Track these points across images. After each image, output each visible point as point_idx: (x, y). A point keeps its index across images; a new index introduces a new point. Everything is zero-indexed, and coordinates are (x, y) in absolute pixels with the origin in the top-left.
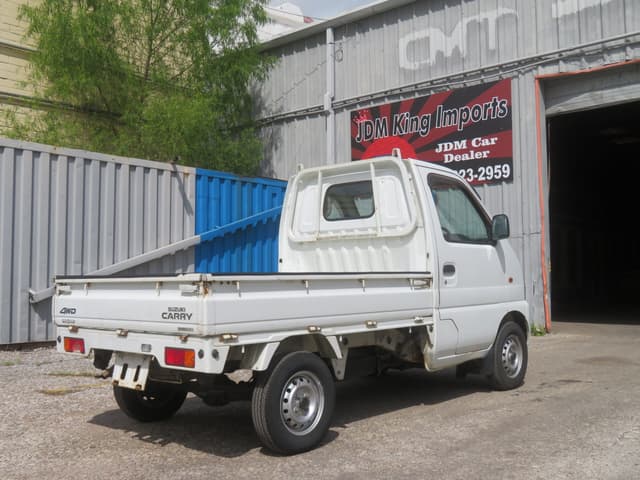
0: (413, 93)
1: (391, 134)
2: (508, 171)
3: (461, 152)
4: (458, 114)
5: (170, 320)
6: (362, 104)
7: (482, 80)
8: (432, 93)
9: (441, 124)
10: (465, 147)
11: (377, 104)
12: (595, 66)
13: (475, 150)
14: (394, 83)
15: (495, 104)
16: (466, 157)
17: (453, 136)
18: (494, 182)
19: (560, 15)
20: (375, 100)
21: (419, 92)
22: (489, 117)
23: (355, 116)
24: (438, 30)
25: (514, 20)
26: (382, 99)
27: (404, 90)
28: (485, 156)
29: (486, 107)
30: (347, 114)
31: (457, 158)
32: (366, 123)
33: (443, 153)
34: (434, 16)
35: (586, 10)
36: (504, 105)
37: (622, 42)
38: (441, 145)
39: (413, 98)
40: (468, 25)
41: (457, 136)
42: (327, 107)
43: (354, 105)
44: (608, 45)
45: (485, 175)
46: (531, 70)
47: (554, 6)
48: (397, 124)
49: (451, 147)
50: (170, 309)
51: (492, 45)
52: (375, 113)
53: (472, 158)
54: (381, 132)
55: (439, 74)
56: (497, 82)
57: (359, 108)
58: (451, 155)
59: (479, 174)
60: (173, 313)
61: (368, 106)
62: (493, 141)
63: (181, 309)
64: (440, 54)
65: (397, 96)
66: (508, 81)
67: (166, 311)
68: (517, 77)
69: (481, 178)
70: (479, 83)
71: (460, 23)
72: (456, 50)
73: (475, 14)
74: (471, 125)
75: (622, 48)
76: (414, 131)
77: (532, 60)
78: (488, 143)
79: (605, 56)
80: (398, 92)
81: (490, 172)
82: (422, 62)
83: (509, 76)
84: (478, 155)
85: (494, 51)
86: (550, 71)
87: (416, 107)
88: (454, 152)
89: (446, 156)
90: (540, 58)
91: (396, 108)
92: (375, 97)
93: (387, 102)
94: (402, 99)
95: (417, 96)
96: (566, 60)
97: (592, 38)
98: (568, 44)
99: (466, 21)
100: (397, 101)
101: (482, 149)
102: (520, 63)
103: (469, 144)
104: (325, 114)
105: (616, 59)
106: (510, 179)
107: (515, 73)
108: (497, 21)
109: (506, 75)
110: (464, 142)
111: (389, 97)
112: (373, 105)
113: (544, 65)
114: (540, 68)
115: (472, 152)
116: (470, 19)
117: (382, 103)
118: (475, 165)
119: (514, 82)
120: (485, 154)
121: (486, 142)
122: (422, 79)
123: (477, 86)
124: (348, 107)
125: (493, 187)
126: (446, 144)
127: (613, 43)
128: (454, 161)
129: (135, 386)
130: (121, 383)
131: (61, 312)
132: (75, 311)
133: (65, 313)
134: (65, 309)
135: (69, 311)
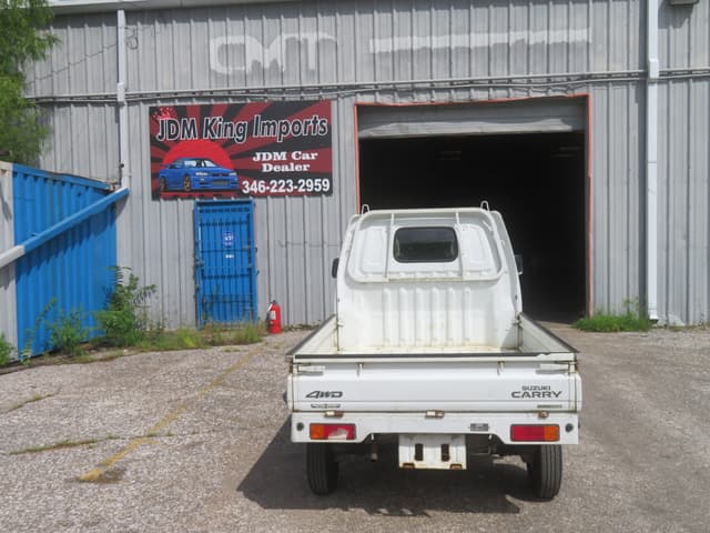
0: (227, 98)
1: (200, 136)
2: (328, 185)
3: (280, 163)
4: (278, 125)
5: (525, 398)
6: (163, 100)
7: (302, 97)
8: (249, 101)
9: (259, 133)
10: (284, 159)
11: (183, 104)
12: (405, 101)
13: (296, 163)
14: (202, 85)
15: (315, 122)
16: (285, 168)
17: (271, 146)
18: (314, 194)
19: (377, 51)
20: (181, 99)
21: (234, 98)
22: (310, 133)
23: (153, 111)
24: (254, 40)
25: (334, 45)
26: (190, 98)
27: (215, 94)
28: (305, 169)
29: (307, 123)
30: (145, 108)
31: (276, 169)
32: (170, 122)
33: (261, 162)
34: (253, 25)
35: (399, 51)
36: (325, 124)
37: (428, 85)
38: (258, 154)
39: (226, 102)
40: (287, 41)
41: (279, 149)
42: (121, 98)
43: (155, 101)
44: (416, 85)
45: (305, 187)
46: (350, 96)
47: (371, 41)
48: (208, 128)
49: (270, 158)
50: (524, 388)
51: (312, 65)
52: (180, 112)
53: (292, 170)
54: (189, 133)
55: (255, 85)
56: (315, 102)
57: (160, 104)
58: (270, 166)
59: (299, 185)
60: (530, 392)
61: (172, 104)
62: (314, 156)
63: (545, 388)
64: (256, 64)
65: (208, 98)
66: (328, 103)
67: (520, 390)
68: (337, 99)
69: (301, 190)
70: (299, 99)
71: (279, 37)
72: (274, 62)
73: (294, 32)
74: (291, 137)
75: (429, 90)
76: (228, 136)
77: (351, 87)
78: (308, 158)
79: (415, 94)
80: (208, 94)
81: (310, 184)
82: (237, 68)
83: (329, 97)
84: (298, 168)
85: (313, 72)
86: (367, 99)
87: (231, 113)
88: (274, 163)
89: (265, 166)
90: (357, 87)
91: (206, 111)
92: (179, 96)
93: (196, 103)
94: (213, 102)
95: (231, 101)
96: (383, 92)
97: (403, 78)
98: (383, 79)
99: (285, 37)
100: (207, 103)
101: (302, 162)
102: (339, 88)
103: (289, 156)
104: (118, 106)
105: (423, 99)
106: (330, 193)
107: (335, 96)
108: (318, 44)
109: (325, 96)
110: (284, 154)
111: (198, 98)
112: (177, 103)
113: (362, 93)
114: (358, 95)
115: (292, 164)
116: (290, 35)
117: (189, 103)
118: (295, 176)
119: (334, 104)
120: (305, 168)
121: (306, 157)
122: (237, 86)
123: (297, 102)
124: (145, 102)
125: (312, 199)
126: (264, 154)
127: (420, 86)
128: (273, 171)
129: (446, 466)
130: (418, 465)
131: (308, 396)
132: (341, 394)
133: (317, 397)
134: (318, 392)
135: (327, 395)
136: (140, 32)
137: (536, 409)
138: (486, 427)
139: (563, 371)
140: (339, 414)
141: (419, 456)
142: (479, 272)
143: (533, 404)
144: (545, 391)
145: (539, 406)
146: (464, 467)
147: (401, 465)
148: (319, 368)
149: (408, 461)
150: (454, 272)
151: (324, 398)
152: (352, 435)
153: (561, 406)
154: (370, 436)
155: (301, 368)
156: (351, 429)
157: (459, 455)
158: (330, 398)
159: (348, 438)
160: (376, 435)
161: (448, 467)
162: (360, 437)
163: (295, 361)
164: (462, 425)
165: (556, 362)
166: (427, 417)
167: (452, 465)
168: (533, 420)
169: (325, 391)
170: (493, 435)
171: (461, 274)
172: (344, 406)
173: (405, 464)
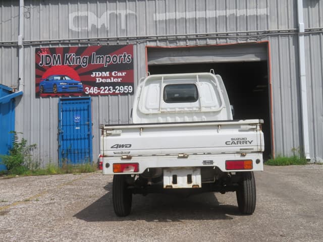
0: (77, 44)
1: (63, 64)
2: (132, 89)
3: (106, 78)
4: (105, 58)
5: (233, 145)
6: (43, 45)
7: (118, 43)
8: (89, 45)
9: (95, 62)
10: (108, 75)
11: (54, 47)
12: (173, 45)
13: (114, 78)
14: (64, 37)
15: (125, 56)
16: (108, 81)
17: (101, 69)
18: (124, 94)
19: (158, 20)
20: (52, 44)
21: (81, 44)
22: (122, 62)
23: (37, 51)
24: (93, 14)
25: (135, 17)
26: (58, 44)
27: (71, 42)
28: (119, 81)
29: (120, 57)
30: (33, 49)
31: (104, 81)
32: (46, 56)
33: (95, 77)
34: (92, 6)
35: (169, 20)
36: (130, 57)
37: (184, 37)
38: (94, 73)
39: (77, 46)
40: (110, 14)
41: (105, 70)
42: (20, 43)
43: (39, 45)
44: (178, 37)
45: (119, 90)
46: (143, 43)
47: (154, 15)
48: (67, 59)
49: (100, 75)
50: (232, 139)
51: (123, 27)
52: (52, 51)
53: (112, 81)
54: (57, 62)
55: (93, 36)
56: (125, 45)
57: (41, 47)
58: (100, 79)
59: (116, 89)
60: (236, 142)
61: (48, 47)
62: (124, 74)
63: (244, 139)
64: (93, 26)
65: (68, 44)
66: (131, 46)
67: (230, 140)
68: (136, 44)
69: (117, 92)
70: (116, 44)
71: (106, 12)
72: (103, 25)
73: (114, 10)
74: (111, 64)
75: (185, 40)
76: (78, 64)
77: (144, 38)
78: (121, 75)
79: (178, 42)
80: (68, 42)
81: (122, 89)
82: (83, 28)
83: (132, 43)
84: (116, 80)
85: (124, 30)
86: (153, 44)
87: (80, 52)
88: (102, 78)
89: (97, 79)
90: (147, 38)
91: (66, 50)
92: (52, 42)
93: (61, 46)
94: (70, 46)
95: (80, 45)
96: (160, 41)
97: (171, 33)
98: (161, 33)
99: (109, 12)
100: (67, 46)
101: (117, 77)
102: (137, 38)
103: (110, 74)
104: (18, 47)
105: (182, 44)
106: (132, 93)
107: (135, 43)
108: (126, 16)
109: (130, 43)
110: (108, 73)
111: (62, 44)
112: (51, 46)
113: (149, 41)
114: (148, 42)
115: (112, 78)
116: (112, 12)
117: (57, 46)
118: (114, 85)
119: (135, 47)
120: (119, 80)
121: (120, 74)
122: (83, 37)
123: (115, 45)
124: (33, 46)
125: (123, 97)
126: (97, 73)
127: (181, 37)
128: (102, 82)
129: (190, 186)
130: (174, 186)
131: (112, 147)
132: (130, 145)
133: (117, 148)
134: (118, 145)
135: (123, 146)
136: (32, 10)
137: (239, 151)
138: (212, 162)
139: (253, 130)
140: (129, 158)
141: (175, 181)
142: (210, 107)
143: (237, 148)
144: (243, 141)
145: (241, 149)
146: (200, 186)
147: (165, 187)
148: (118, 132)
149: (169, 185)
150: (197, 108)
151: (121, 148)
152: (137, 170)
153: (253, 149)
154: (147, 169)
155: (108, 132)
156: (136, 166)
157: (197, 180)
158: (124, 148)
159: (134, 172)
160: (150, 169)
161: (191, 187)
162: (141, 171)
163: (105, 127)
164: (198, 162)
165: (249, 124)
166: (179, 157)
167: (193, 186)
168: (238, 157)
169: (122, 144)
170: (216, 167)
171: (200, 108)
172: (132, 152)
173: (167, 186)
